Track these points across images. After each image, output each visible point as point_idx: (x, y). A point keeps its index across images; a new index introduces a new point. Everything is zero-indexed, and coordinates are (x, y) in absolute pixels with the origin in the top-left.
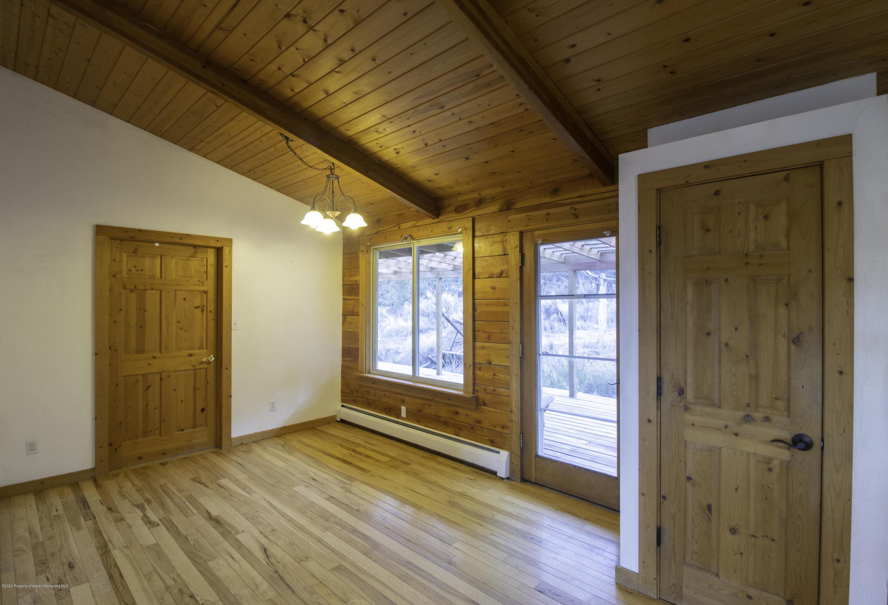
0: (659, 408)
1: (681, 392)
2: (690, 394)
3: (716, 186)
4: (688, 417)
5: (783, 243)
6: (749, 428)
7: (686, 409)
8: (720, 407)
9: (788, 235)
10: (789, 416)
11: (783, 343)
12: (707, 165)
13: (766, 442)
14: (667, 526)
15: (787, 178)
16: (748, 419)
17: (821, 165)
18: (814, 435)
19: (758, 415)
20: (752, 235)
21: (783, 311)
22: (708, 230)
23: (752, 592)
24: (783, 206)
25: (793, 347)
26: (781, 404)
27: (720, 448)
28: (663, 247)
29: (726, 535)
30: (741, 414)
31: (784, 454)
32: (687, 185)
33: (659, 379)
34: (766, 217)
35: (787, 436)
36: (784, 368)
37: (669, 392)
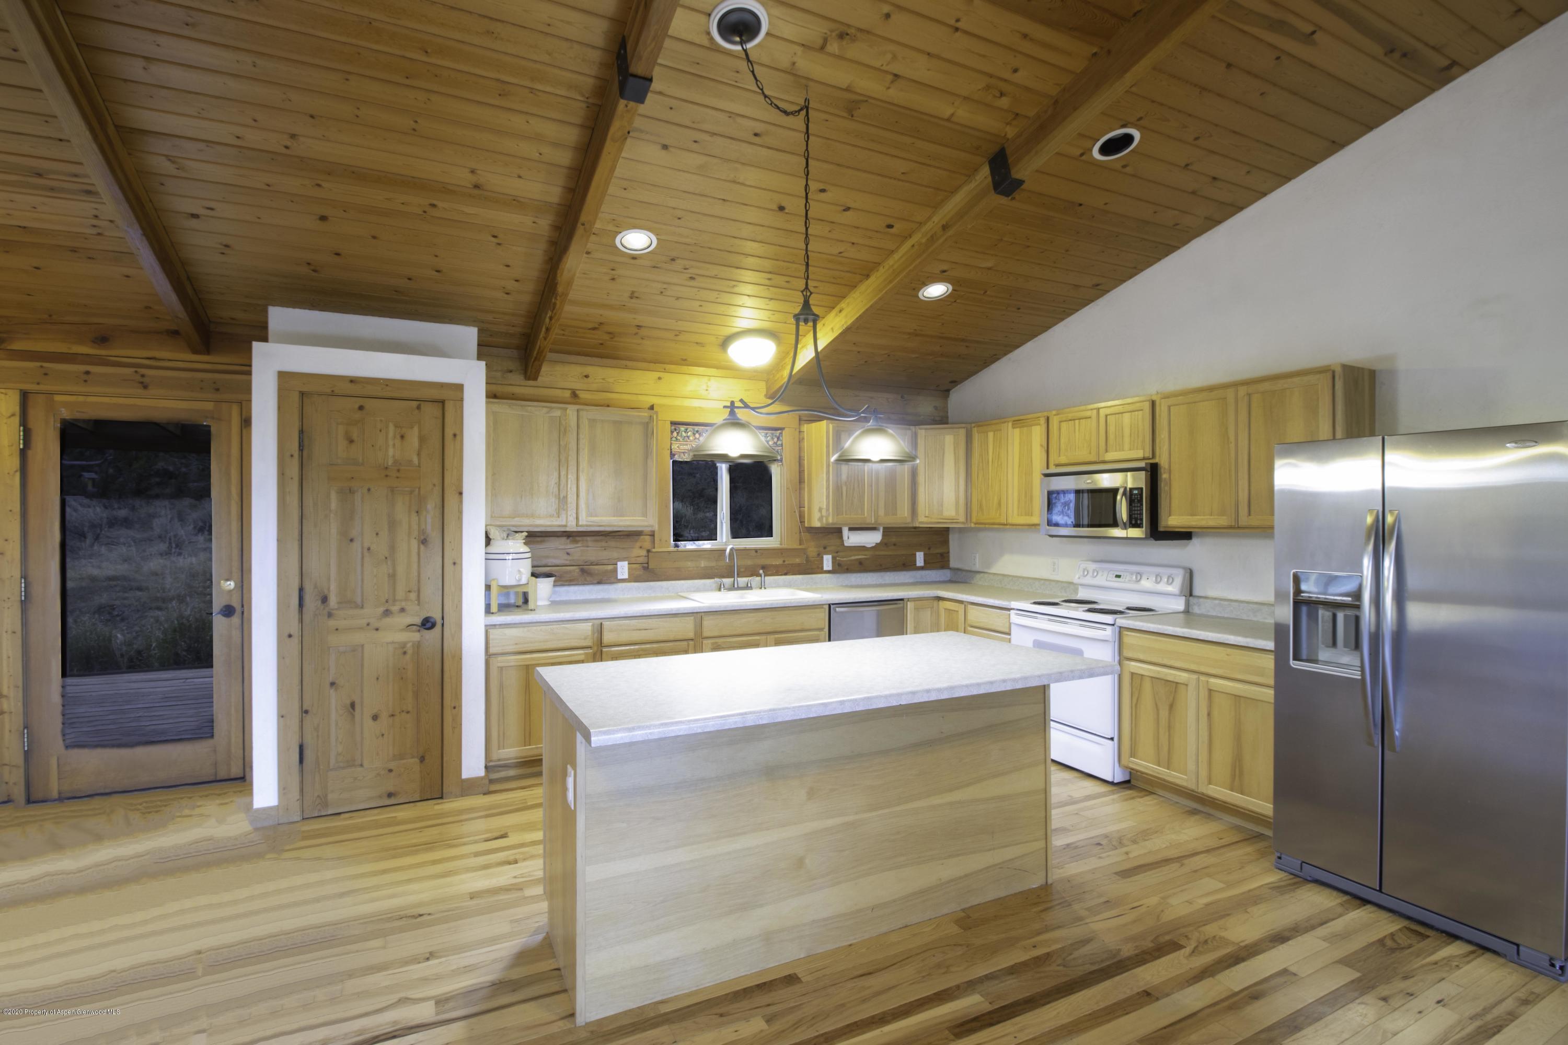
0: (301, 620)
1: (325, 600)
2: (333, 601)
3: (361, 402)
4: (332, 623)
5: (415, 460)
6: (388, 620)
7: (330, 615)
8: (362, 607)
9: (419, 455)
10: (419, 604)
11: (414, 544)
12: (353, 380)
13: (402, 630)
14: (309, 740)
15: (419, 407)
16: (387, 613)
17: (443, 402)
18: (437, 616)
19: (395, 608)
20: (391, 452)
21: (414, 517)
22: (352, 441)
23: (392, 765)
24: (416, 429)
25: (422, 547)
26: (413, 596)
27: (362, 646)
28: (305, 453)
29: (369, 722)
30: (382, 609)
31: (415, 636)
32: (333, 394)
33: (301, 590)
34: (402, 437)
35: (418, 621)
36: (415, 566)
37: (311, 602)
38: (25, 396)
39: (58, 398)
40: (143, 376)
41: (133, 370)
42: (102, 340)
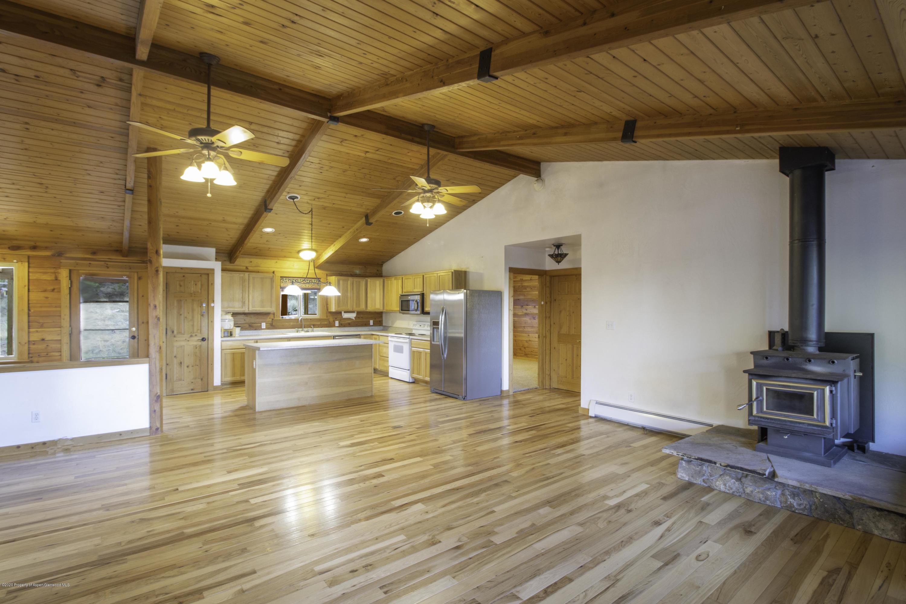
0: (166, 338)
1: (173, 332)
2: (175, 332)
3: (184, 274)
4: (175, 339)
5: (200, 291)
6: (192, 338)
7: (175, 336)
8: (184, 334)
9: (201, 290)
10: (201, 333)
11: (199, 316)
12: (182, 268)
13: (196, 341)
14: (168, 373)
15: (201, 276)
16: (191, 336)
17: (208, 274)
18: (206, 337)
19: (194, 335)
20: (192, 289)
21: (199, 308)
22: (181, 286)
23: (193, 381)
24: (200, 283)
25: (202, 317)
26: (199, 331)
27: (184, 346)
28: (168, 290)
29: (186, 368)
30: (190, 335)
31: (200, 343)
32: (176, 272)
33: (166, 329)
34: (196, 285)
35: (201, 339)
36: (199, 323)
37: (169, 333)
38: (70, 271)
39: (81, 271)
40: (107, 264)
41: (104, 262)
42: (94, 253)
